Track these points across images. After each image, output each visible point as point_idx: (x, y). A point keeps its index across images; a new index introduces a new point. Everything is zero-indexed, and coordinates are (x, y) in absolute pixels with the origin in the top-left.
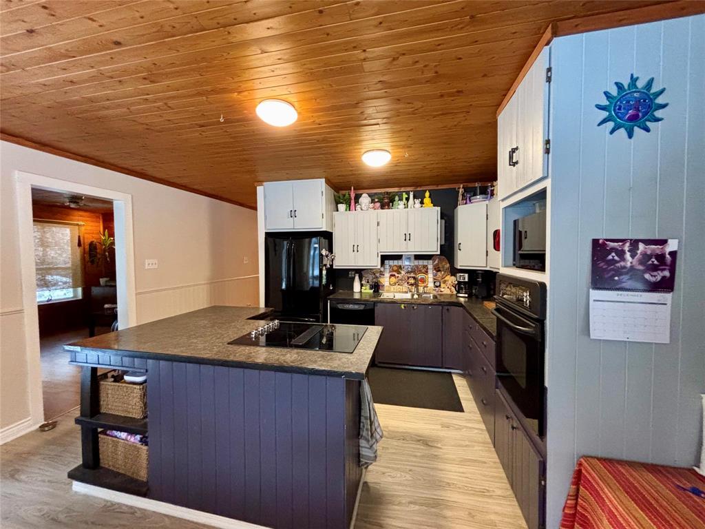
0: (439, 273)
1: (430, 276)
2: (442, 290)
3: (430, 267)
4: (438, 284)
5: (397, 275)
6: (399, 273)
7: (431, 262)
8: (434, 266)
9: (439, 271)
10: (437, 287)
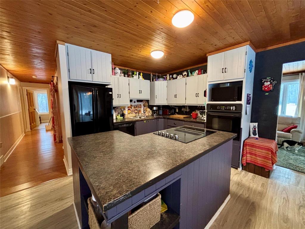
0: (145, 108)
1: (142, 109)
2: (146, 114)
3: (142, 105)
4: (144, 112)
5: (131, 109)
6: (131, 108)
7: (142, 103)
8: (143, 105)
9: (145, 107)
10: (144, 113)
